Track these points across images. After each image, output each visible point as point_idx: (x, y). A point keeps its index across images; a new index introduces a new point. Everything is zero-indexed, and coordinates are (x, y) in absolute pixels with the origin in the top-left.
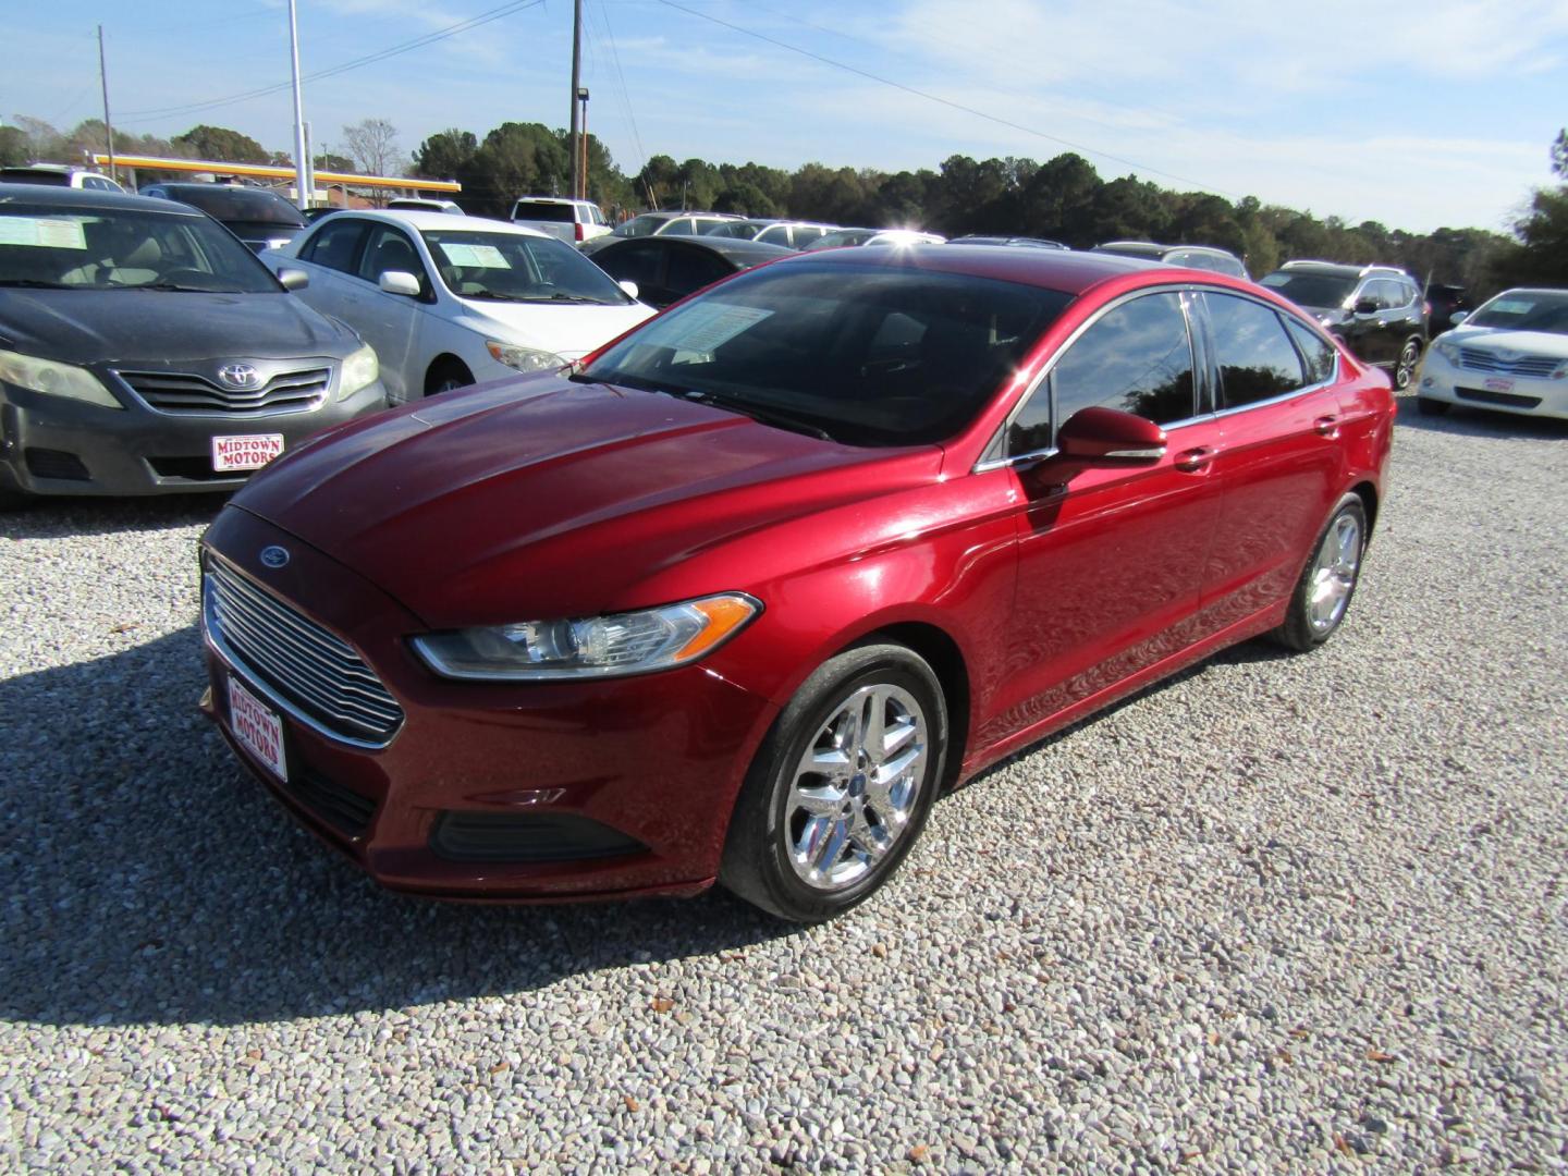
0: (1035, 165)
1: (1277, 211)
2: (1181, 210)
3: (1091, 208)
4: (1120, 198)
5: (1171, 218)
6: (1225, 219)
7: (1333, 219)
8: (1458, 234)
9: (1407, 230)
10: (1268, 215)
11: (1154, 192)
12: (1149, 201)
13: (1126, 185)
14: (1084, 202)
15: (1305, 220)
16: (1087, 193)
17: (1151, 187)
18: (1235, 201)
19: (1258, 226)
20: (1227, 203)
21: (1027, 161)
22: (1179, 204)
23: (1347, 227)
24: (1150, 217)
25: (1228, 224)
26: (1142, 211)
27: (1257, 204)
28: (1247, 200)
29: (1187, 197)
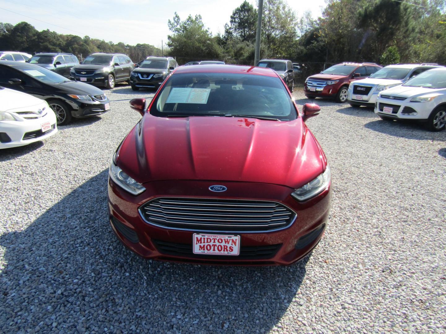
0: (12, 26)
1: (95, 40)
2: (67, 40)
3: (37, 40)
4: (46, 37)
5: (64, 43)
6: (82, 43)
7: (111, 42)
8: (142, 45)
9: (130, 45)
10: (93, 41)
11: (56, 35)
12: (56, 38)
13: (46, 33)
14: (34, 38)
15: (103, 42)
16: (34, 35)
17: (54, 33)
18: (82, 37)
19: (91, 44)
20: (80, 38)
21: (8, 24)
22: (66, 39)
23: (115, 44)
24: (58, 43)
25: (83, 44)
26: (54, 41)
27: (89, 38)
28: (86, 37)
29: (67, 36)
